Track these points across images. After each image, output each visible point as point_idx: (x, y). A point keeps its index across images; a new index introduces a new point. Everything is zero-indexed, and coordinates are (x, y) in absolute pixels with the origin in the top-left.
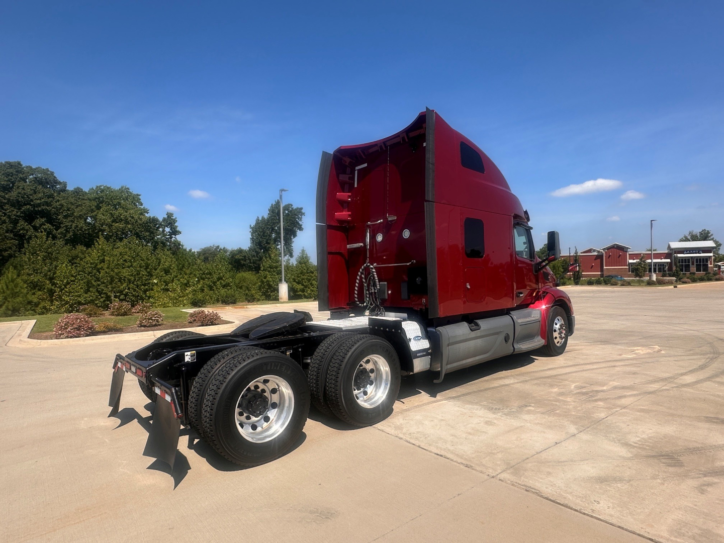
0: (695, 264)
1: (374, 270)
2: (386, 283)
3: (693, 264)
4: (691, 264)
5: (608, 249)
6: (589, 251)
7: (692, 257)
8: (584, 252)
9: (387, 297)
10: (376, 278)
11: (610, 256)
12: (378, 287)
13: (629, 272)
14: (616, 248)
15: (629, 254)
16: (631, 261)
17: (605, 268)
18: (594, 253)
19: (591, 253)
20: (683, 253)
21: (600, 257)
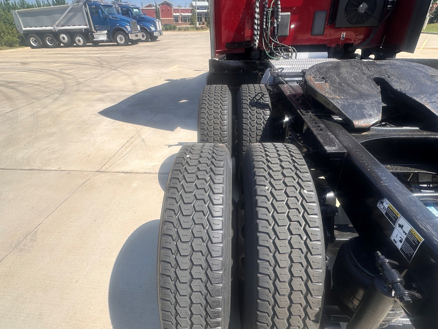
0: (204, 16)
2: (290, 13)
3: (203, 17)
4: (202, 16)
5: (162, 4)
6: (150, 6)
7: (203, 12)
8: (147, 7)
9: (288, 34)
11: (163, 10)
12: (280, 20)
13: (174, 22)
14: (166, 4)
15: (173, 9)
16: (175, 14)
17: (161, 19)
18: (154, 8)
19: (151, 7)
20: (199, 10)
21: (157, 10)
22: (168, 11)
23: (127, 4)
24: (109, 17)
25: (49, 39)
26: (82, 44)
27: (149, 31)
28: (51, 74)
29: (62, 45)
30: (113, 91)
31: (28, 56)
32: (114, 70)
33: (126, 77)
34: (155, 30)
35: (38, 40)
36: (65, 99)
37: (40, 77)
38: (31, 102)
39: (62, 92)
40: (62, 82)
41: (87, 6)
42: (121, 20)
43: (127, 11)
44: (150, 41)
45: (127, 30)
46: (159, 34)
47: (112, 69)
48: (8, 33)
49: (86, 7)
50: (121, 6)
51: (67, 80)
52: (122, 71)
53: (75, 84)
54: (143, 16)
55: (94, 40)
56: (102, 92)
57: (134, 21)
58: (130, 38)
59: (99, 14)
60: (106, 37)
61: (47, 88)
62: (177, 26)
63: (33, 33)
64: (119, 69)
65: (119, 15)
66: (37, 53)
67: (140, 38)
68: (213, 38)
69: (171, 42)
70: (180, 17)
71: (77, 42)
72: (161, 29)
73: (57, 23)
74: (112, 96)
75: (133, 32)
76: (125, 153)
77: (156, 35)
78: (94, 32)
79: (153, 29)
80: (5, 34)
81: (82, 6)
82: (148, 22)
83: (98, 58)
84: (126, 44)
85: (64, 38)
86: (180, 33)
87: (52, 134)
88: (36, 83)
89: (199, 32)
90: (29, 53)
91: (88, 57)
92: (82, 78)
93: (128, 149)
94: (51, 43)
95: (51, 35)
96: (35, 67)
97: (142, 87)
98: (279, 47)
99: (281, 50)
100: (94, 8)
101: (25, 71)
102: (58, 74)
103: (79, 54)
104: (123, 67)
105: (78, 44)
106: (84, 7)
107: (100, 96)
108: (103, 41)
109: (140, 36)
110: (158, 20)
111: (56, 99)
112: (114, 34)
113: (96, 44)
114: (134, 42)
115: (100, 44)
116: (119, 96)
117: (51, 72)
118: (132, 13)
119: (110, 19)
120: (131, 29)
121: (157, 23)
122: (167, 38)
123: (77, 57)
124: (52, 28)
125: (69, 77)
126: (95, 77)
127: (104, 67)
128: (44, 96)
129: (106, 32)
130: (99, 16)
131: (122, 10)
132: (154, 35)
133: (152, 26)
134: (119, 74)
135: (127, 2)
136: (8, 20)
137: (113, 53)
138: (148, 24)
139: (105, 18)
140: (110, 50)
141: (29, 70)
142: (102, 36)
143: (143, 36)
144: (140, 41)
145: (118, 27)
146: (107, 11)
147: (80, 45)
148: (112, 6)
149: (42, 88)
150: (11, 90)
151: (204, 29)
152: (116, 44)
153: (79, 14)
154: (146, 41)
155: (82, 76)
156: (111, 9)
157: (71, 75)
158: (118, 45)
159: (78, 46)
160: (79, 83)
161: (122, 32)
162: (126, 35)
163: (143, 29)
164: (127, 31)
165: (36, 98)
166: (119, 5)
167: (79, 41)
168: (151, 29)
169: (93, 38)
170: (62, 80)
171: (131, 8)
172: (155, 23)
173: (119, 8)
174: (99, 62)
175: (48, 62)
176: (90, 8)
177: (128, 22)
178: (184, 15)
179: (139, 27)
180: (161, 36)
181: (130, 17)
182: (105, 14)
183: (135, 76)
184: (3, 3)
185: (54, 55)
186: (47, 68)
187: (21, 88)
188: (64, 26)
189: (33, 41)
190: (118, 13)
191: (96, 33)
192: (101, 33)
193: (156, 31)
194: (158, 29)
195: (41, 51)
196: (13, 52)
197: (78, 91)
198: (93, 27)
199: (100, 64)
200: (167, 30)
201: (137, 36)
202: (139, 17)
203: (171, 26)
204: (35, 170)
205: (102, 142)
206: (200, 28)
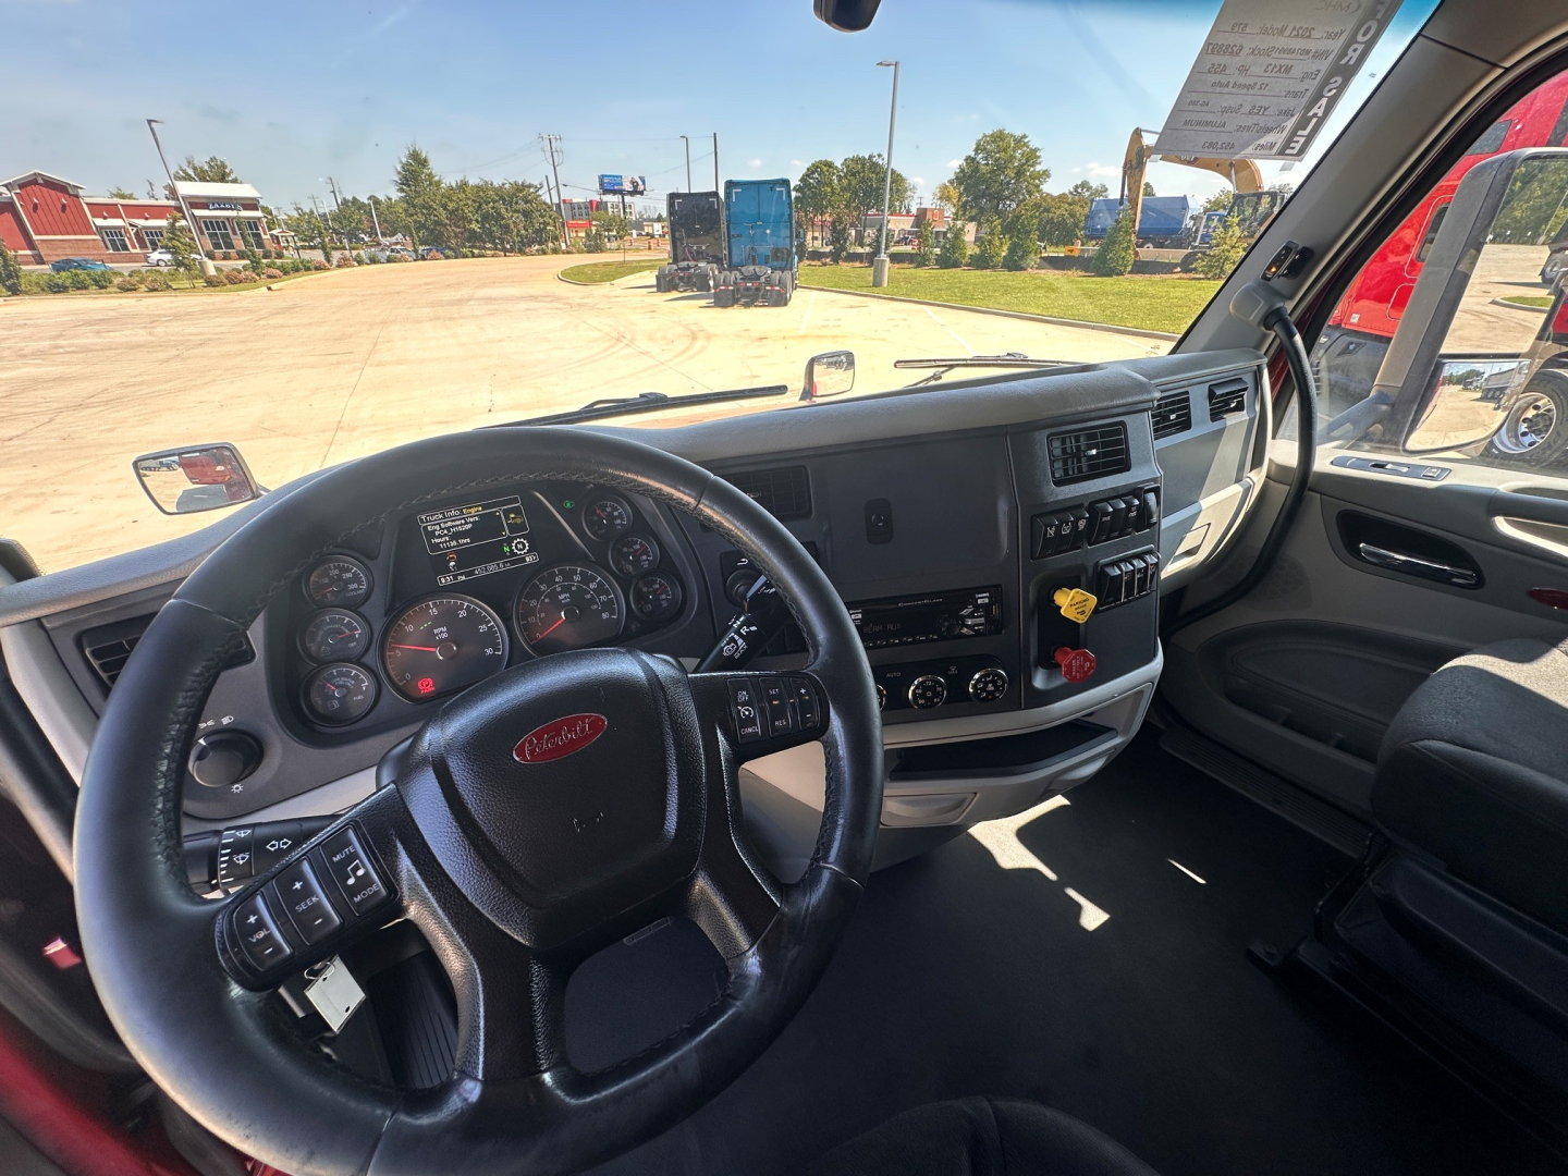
3: (235, 233)
4: (230, 231)
7: (228, 217)
14: (42, 186)
15: (88, 204)
16: (100, 222)
17: (36, 237)
20: (208, 208)
70: (132, 233)
86: (128, 302)
89: (218, 298)
151: (241, 282)
178: (144, 227)
206: (226, 281)
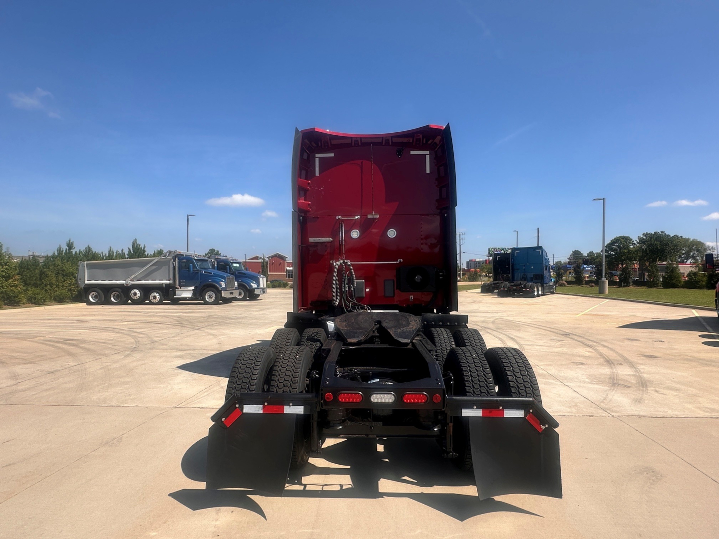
1: (352, 268)
2: (363, 281)
5: (272, 257)
6: (256, 258)
8: (251, 259)
9: (364, 296)
10: (354, 276)
11: (273, 263)
12: (355, 285)
13: (287, 277)
14: (277, 257)
15: (287, 263)
16: (288, 268)
17: (269, 273)
18: (260, 261)
19: (258, 260)
21: (265, 264)
22: (280, 265)
23: (227, 258)
24: (200, 272)
25: (116, 295)
26: (157, 301)
27: (249, 288)
28: (119, 333)
29: (129, 301)
30: (194, 350)
31: (85, 313)
32: (198, 329)
33: (212, 337)
34: (256, 287)
35: (99, 296)
36: (137, 356)
37: (104, 335)
38: (98, 357)
39: (135, 350)
40: (133, 340)
41: (177, 259)
42: (216, 275)
43: (224, 266)
44: (248, 300)
45: (221, 286)
46: (262, 292)
47: (195, 329)
48: (57, 286)
49: (175, 261)
50: (218, 260)
51: (139, 339)
52: (207, 331)
53: (150, 342)
54: (245, 271)
55: (175, 297)
56: (182, 350)
57: (231, 277)
58: (223, 295)
59: (189, 268)
60: (192, 294)
61: (115, 346)
62: (289, 283)
63: (96, 288)
64: (203, 329)
65: (214, 270)
66: (96, 310)
67: (234, 296)
68: (296, 297)
69: (275, 301)
71: (152, 298)
72: (265, 286)
73: (132, 277)
74: (193, 354)
75: (227, 289)
76: (202, 396)
77: (258, 293)
78: (177, 288)
79: (254, 286)
80: (52, 287)
81: (171, 260)
82: (250, 278)
83: (178, 317)
84: (216, 303)
85: (135, 294)
87: (127, 383)
88: (102, 341)
90: (85, 310)
91: (165, 316)
92: (157, 337)
93: (206, 394)
94: (116, 299)
95: (120, 290)
96: (98, 325)
97: (228, 346)
98: (357, 305)
99: (358, 308)
100: (184, 262)
101: (87, 330)
102: (127, 333)
103: (153, 312)
104: (209, 327)
105: (152, 301)
106: (172, 261)
107: (179, 353)
108: (185, 299)
109: (236, 294)
110: (262, 276)
111: (127, 356)
112: (203, 290)
113: (176, 302)
114: (227, 301)
115: (180, 302)
116: (201, 354)
117: (117, 331)
118: (230, 269)
119: (202, 274)
120: (226, 286)
121: (261, 279)
122: (271, 297)
123: (150, 316)
124: (123, 282)
125: (141, 336)
126: (174, 337)
127: (185, 327)
128: (113, 353)
129: (193, 288)
130: (189, 271)
131: (218, 264)
132: (255, 293)
133: (253, 283)
134: (204, 334)
135: (226, 256)
136: (63, 271)
137: (197, 312)
138: (248, 280)
139: (196, 273)
140: (193, 309)
141: (90, 329)
142: (186, 293)
143: (240, 294)
144: (235, 299)
145: (210, 283)
146: (200, 265)
147: (154, 302)
148: (207, 260)
149: (110, 346)
150: (73, 347)
152: (203, 302)
153: (164, 269)
154: (244, 299)
155: (157, 335)
156: (204, 263)
157: (144, 334)
158: (206, 303)
159: (151, 303)
160: (154, 342)
161: (212, 289)
162: (218, 291)
163: (241, 286)
164: (220, 288)
165: (104, 355)
166: (216, 259)
167: (155, 297)
168: (252, 286)
169: (175, 294)
170: (133, 339)
171: (231, 262)
172: (259, 279)
173: (216, 263)
174: (178, 321)
175: (112, 320)
176: (179, 263)
177: (224, 278)
179: (236, 283)
180: (264, 294)
181: (227, 272)
182: (197, 268)
183: (222, 337)
184: (64, 252)
185: (120, 313)
186: (113, 327)
187: (83, 345)
188: (141, 280)
189: (93, 296)
190: (213, 267)
191: (180, 290)
192: (186, 289)
193: (259, 289)
194: (261, 286)
195: (101, 309)
196: (62, 309)
197: (152, 349)
198: (177, 282)
199: (181, 323)
200: (274, 287)
201: (232, 293)
202: (239, 273)
203: (280, 283)
204: (112, 406)
205: (180, 389)
